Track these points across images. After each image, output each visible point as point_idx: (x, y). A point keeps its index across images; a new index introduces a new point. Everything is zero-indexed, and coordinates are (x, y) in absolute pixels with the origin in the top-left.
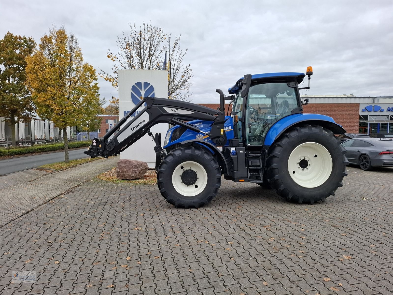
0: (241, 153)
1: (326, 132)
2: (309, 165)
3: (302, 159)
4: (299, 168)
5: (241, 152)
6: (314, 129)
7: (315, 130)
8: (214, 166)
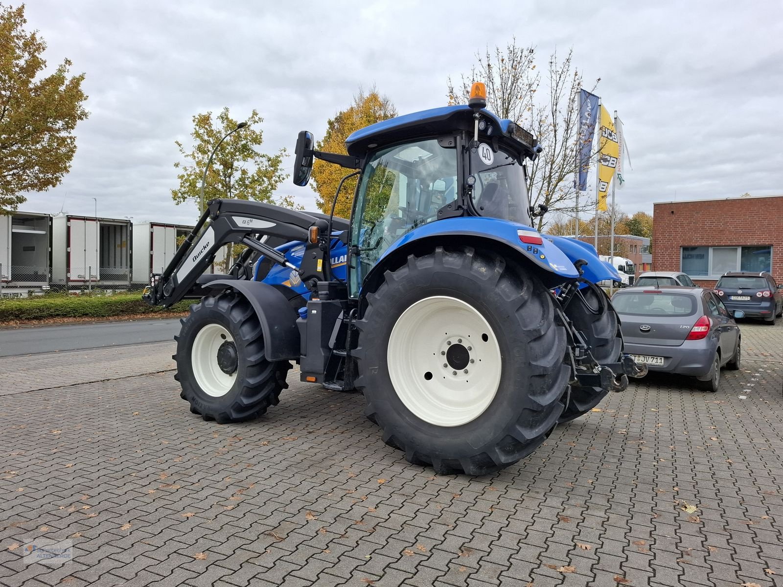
0: (314, 314)
1: (483, 270)
2: (473, 362)
3: (455, 342)
4: (446, 366)
5: (313, 312)
6: (451, 259)
7: (453, 262)
8: (244, 337)
